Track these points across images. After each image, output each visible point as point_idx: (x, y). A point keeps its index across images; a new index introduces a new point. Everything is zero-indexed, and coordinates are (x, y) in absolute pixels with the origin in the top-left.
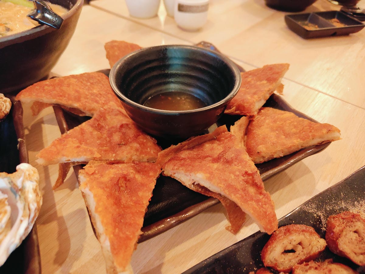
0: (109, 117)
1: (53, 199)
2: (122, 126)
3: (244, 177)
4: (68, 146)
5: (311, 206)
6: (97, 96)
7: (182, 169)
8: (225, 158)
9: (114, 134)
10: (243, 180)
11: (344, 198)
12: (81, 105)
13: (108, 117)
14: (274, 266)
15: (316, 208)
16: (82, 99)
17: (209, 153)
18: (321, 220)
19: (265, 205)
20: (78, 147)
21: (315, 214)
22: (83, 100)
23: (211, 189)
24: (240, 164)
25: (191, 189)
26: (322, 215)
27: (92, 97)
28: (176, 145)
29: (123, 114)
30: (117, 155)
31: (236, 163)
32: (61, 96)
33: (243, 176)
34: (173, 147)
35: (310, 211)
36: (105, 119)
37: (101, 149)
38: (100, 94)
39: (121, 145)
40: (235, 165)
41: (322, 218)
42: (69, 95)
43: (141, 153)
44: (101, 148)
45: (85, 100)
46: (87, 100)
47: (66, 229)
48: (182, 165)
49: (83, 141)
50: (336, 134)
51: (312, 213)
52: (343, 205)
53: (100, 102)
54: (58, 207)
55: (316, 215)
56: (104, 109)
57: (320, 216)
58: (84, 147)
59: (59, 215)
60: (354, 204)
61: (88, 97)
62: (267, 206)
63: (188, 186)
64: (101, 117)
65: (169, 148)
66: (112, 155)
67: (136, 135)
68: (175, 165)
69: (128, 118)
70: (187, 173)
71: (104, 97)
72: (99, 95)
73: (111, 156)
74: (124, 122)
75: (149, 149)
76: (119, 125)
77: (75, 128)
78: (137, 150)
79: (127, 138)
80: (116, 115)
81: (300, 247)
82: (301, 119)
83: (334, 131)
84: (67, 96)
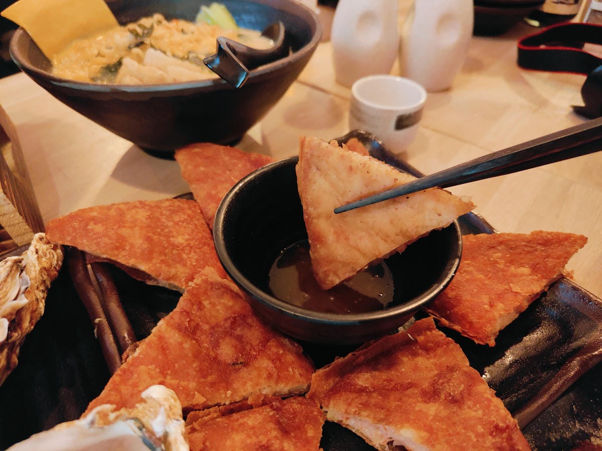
0: (208, 302)
2: (234, 321)
3: (494, 437)
7: (368, 416)
8: (450, 394)
9: (221, 341)
10: (494, 445)
11: (578, 415)
13: (206, 303)
17: (412, 377)
24: (478, 405)
28: (344, 357)
29: (232, 291)
30: (235, 391)
31: (470, 403)
33: (491, 434)
34: (339, 360)
36: (201, 307)
37: (204, 382)
39: (237, 367)
40: (469, 408)
43: (279, 380)
44: (203, 380)
48: (366, 405)
58: (173, 381)
64: (193, 305)
65: (333, 363)
66: (226, 394)
67: (262, 339)
68: (349, 404)
69: (241, 298)
70: (378, 425)
71: (195, 252)
72: (188, 248)
73: (223, 396)
74: (237, 312)
75: (290, 370)
78: (270, 375)
79: (248, 348)
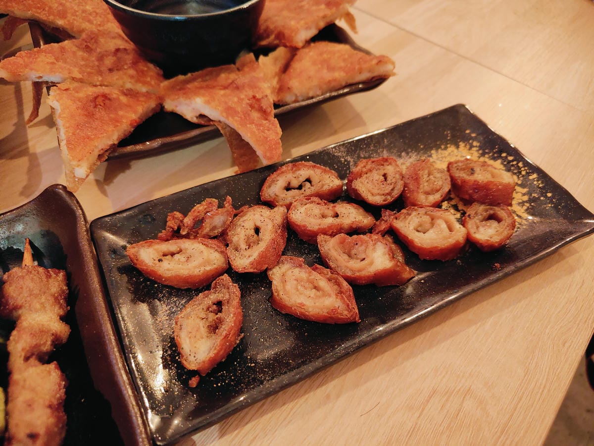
0: (104, 40)
1: (26, 135)
2: (118, 50)
4: (39, 59)
5: (339, 148)
6: (90, 14)
8: (236, 85)
9: (105, 57)
10: (248, 104)
11: (387, 147)
12: (67, 23)
13: (102, 40)
14: (272, 200)
15: (345, 152)
16: (69, 15)
18: (349, 166)
19: (268, 130)
20: (53, 63)
21: (343, 158)
22: (70, 17)
23: (211, 118)
25: (192, 121)
26: (352, 161)
27: (84, 15)
28: (185, 76)
30: (105, 79)
31: (247, 89)
32: (39, 8)
33: (249, 100)
35: (336, 154)
36: (96, 42)
37: (84, 70)
38: (96, 13)
39: (112, 71)
40: (245, 91)
41: (351, 164)
42: (50, 8)
45: (73, 17)
46: (75, 18)
47: (38, 165)
49: (62, 59)
50: (389, 67)
51: (338, 157)
52: (385, 154)
53: (95, 22)
54: (30, 144)
55: (343, 160)
56: (98, 30)
57: (350, 161)
58: (62, 65)
59: (31, 151)
60: (400, 155)
61: (78, 13)
62: (271, 132)
63: (189, 119)
64: (92, 38)
66: (98, 79)
67: (135, 61)
71: (100, 17)
72: (94, 14)
73: (96, 79)
74: (122, 47)
75: (149, 78)
76: (113, 50)
77: (52, 44)
78: (132, 77)
80: (114, 38)
81: (308, 184)
82: (356, 52)
83: (386, 63)
84: (47, 9)
